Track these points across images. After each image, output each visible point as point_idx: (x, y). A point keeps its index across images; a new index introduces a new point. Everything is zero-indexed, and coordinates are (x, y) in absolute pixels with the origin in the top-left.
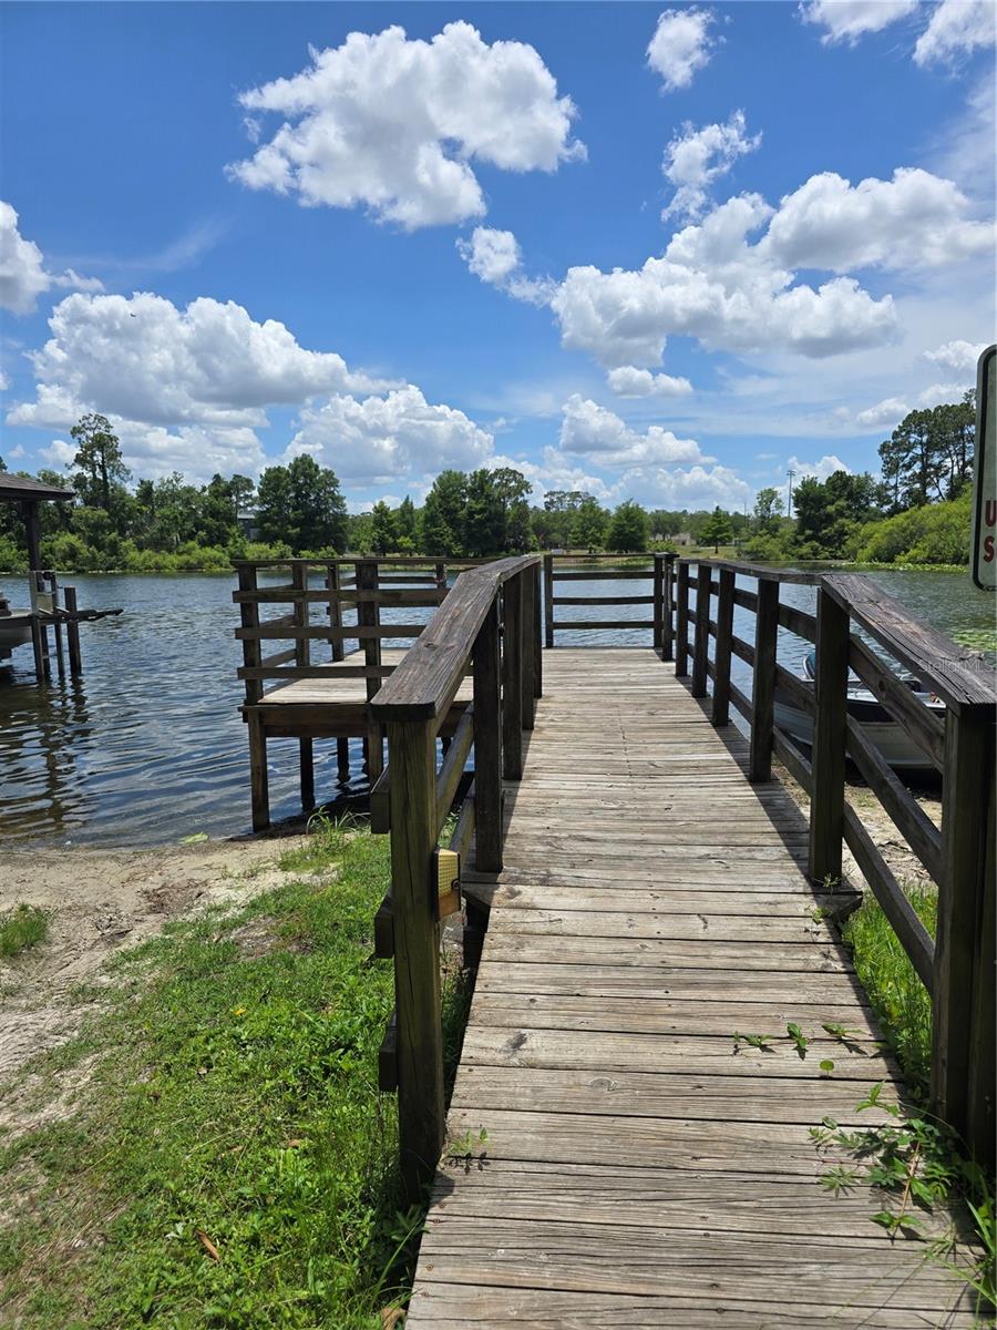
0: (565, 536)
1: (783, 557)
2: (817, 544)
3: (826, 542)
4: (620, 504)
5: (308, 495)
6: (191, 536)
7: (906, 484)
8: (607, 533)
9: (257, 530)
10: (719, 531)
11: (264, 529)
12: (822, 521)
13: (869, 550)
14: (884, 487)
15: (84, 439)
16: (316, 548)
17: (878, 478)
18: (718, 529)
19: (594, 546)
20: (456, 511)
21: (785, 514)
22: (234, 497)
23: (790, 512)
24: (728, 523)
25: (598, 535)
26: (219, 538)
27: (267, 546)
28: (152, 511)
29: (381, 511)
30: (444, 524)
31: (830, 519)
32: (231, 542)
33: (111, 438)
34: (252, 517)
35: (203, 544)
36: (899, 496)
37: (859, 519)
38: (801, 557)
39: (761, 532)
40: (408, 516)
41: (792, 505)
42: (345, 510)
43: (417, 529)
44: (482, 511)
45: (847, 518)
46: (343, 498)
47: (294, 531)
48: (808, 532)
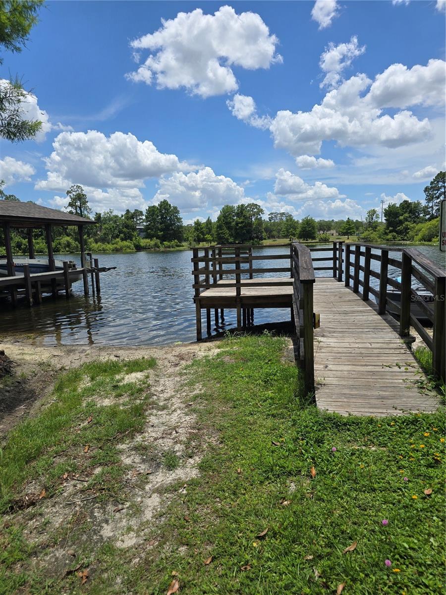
0: (279, 232)
1: (379, 240)
2: (395, 234)
3: (399, 233)
4: (304, 218)
5: (166, 217)
6: (117, 236)
7: (437, 206)
8: (298, 231)
9: (145, 233)
10: (349, 229)
11: (148, 233)
12: (398, 224)
13: (420, 236)
14: (427, 207)
15: (72, 196)
16: (170, 241)
17: (423, 203)
18: (349, 228)
19: (292, 237)
20: (230, 223)
21: (380, 220)
22: (135, 219)
23: (382, 219)
24: (353, 225)
25: (294, 232)
26: (129, 237)
27: (149, 240)
28: (101, 226)
29: (198, 224)
30: (225, 229)
31: (401, 222)
32: (134, 239)
33: (83, 195)
34: (143, 227)
35: (122, 240)
36: (434, 211)
37: (415, 222)
38: (388, 240)
39: (368, 229)
40: (209, 226)
41: (383, 216)
42: (182, 224)
43: (214, 231)
44: (242, 222)
45: (409, 222)
46: (181, 219)
47: (161, 233)
48: (390, 228)
